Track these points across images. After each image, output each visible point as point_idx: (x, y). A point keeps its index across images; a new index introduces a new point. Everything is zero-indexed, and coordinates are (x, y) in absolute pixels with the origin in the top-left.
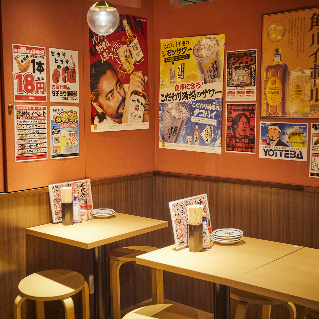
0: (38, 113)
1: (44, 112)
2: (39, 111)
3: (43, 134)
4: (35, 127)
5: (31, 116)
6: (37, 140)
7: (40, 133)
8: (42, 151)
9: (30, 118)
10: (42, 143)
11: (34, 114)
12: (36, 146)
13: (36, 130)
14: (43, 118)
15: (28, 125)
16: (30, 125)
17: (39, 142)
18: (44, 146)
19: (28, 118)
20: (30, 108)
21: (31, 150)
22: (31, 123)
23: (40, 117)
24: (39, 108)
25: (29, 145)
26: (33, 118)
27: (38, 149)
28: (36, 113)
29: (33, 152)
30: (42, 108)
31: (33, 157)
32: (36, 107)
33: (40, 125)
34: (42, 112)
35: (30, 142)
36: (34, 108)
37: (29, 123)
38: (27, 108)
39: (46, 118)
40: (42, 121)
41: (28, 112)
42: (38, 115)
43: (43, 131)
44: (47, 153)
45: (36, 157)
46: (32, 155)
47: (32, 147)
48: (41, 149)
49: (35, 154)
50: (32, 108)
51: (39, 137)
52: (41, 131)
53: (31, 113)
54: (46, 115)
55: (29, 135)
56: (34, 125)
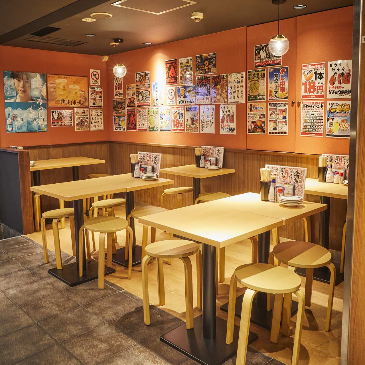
0: (317, 106)
1: (322, 105)
2: (318, 104)
3: (320, 120)
4: (314, 115)
5: (312, 108)
6: (316, 123)
7: (318, 119)
8: (319, 131)
9: (311, 109)
10: (320, 126)
11: (314, 106)
12: (315, 127)
13: (315, 117)
14: (321, 109)
15: (310, 114)
16: (311, 114)
17: (317, 125)
18: (321, 128)
19: (310, 109)
20: (312, 103)
21: (311, 129)
22: (312, 112)
23: (319, 109)
24: (318, 103)
25: (310, 126)
26: (314, 109)
27: (316, 129)
28: (316, 106)
29: (313, 131)
30: (320, 103)
31: (313, 134)
32: (316, 102)
33: (318, 114)
34: (320, 105)
35: (311, 125)
36: (315, 103)
37: (311, 112)
38: (310, 103)
39: (324, 110)
40: (320, 111)
41: (310, 105)
42: (317, 107)
43: (320, 118)
44: (323, 133)
45: (314, 135)
46: (312, 133)
47: (312, 128)
48: (318, 129)
49: (314, 133)
50: (313, 103)
51: (317, 122)
52: (319, 118)
53: (312, 106)
54: (323, 107)
55: (310, 120)
56: (314, 114)
